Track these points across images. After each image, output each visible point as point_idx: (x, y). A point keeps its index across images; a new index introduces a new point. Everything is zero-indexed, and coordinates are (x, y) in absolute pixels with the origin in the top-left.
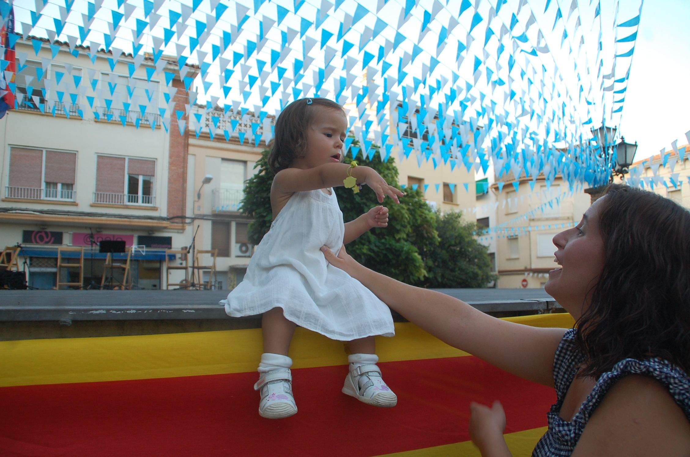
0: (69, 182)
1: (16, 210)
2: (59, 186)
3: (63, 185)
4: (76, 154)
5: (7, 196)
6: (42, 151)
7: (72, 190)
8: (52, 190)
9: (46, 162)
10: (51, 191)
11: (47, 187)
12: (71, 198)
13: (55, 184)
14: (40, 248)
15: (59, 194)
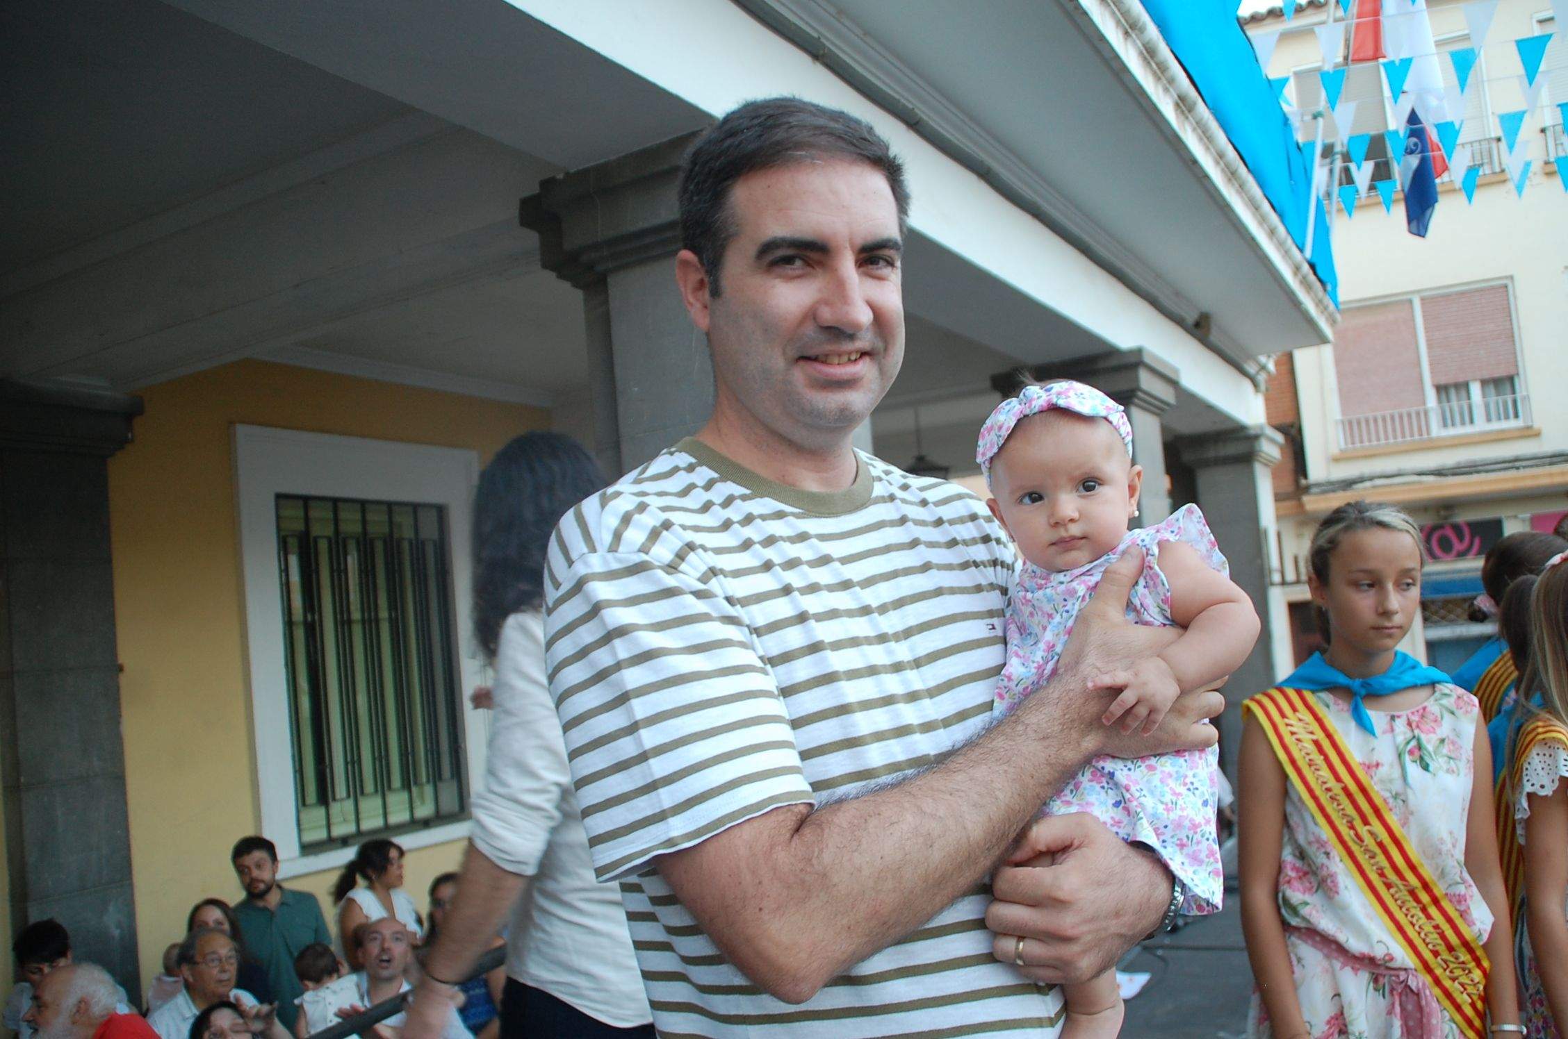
0: (1500, 372)
1: (1371, 479)
2: (1475, 389)
3: (1484, 383)
4: (1506, 286)
5: (1343, 445)
6: (1410, 302)
7: (1514, 392)
8: (1454, 403)
9: (1427, 329)
10: (1456, 409)
11: (1439, 400)
12: (1516, 416)
13: (1463, 387)
14: (1446, 573)
15: (1479, 413)
